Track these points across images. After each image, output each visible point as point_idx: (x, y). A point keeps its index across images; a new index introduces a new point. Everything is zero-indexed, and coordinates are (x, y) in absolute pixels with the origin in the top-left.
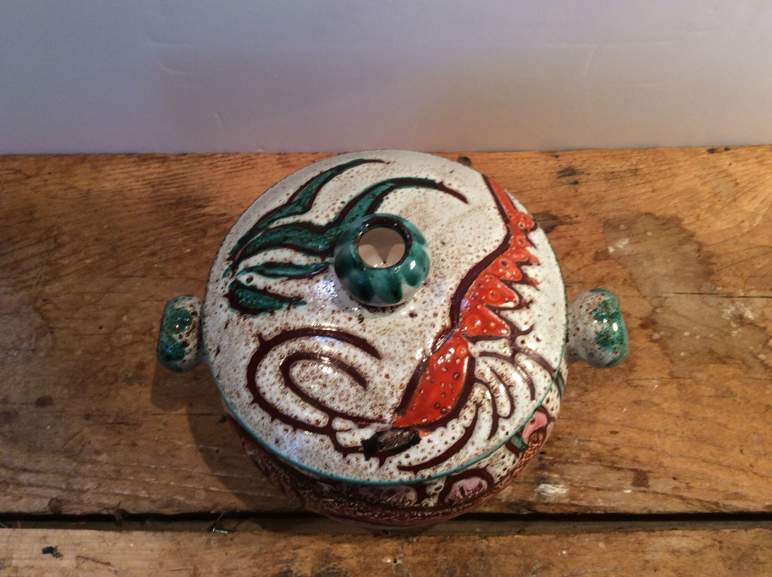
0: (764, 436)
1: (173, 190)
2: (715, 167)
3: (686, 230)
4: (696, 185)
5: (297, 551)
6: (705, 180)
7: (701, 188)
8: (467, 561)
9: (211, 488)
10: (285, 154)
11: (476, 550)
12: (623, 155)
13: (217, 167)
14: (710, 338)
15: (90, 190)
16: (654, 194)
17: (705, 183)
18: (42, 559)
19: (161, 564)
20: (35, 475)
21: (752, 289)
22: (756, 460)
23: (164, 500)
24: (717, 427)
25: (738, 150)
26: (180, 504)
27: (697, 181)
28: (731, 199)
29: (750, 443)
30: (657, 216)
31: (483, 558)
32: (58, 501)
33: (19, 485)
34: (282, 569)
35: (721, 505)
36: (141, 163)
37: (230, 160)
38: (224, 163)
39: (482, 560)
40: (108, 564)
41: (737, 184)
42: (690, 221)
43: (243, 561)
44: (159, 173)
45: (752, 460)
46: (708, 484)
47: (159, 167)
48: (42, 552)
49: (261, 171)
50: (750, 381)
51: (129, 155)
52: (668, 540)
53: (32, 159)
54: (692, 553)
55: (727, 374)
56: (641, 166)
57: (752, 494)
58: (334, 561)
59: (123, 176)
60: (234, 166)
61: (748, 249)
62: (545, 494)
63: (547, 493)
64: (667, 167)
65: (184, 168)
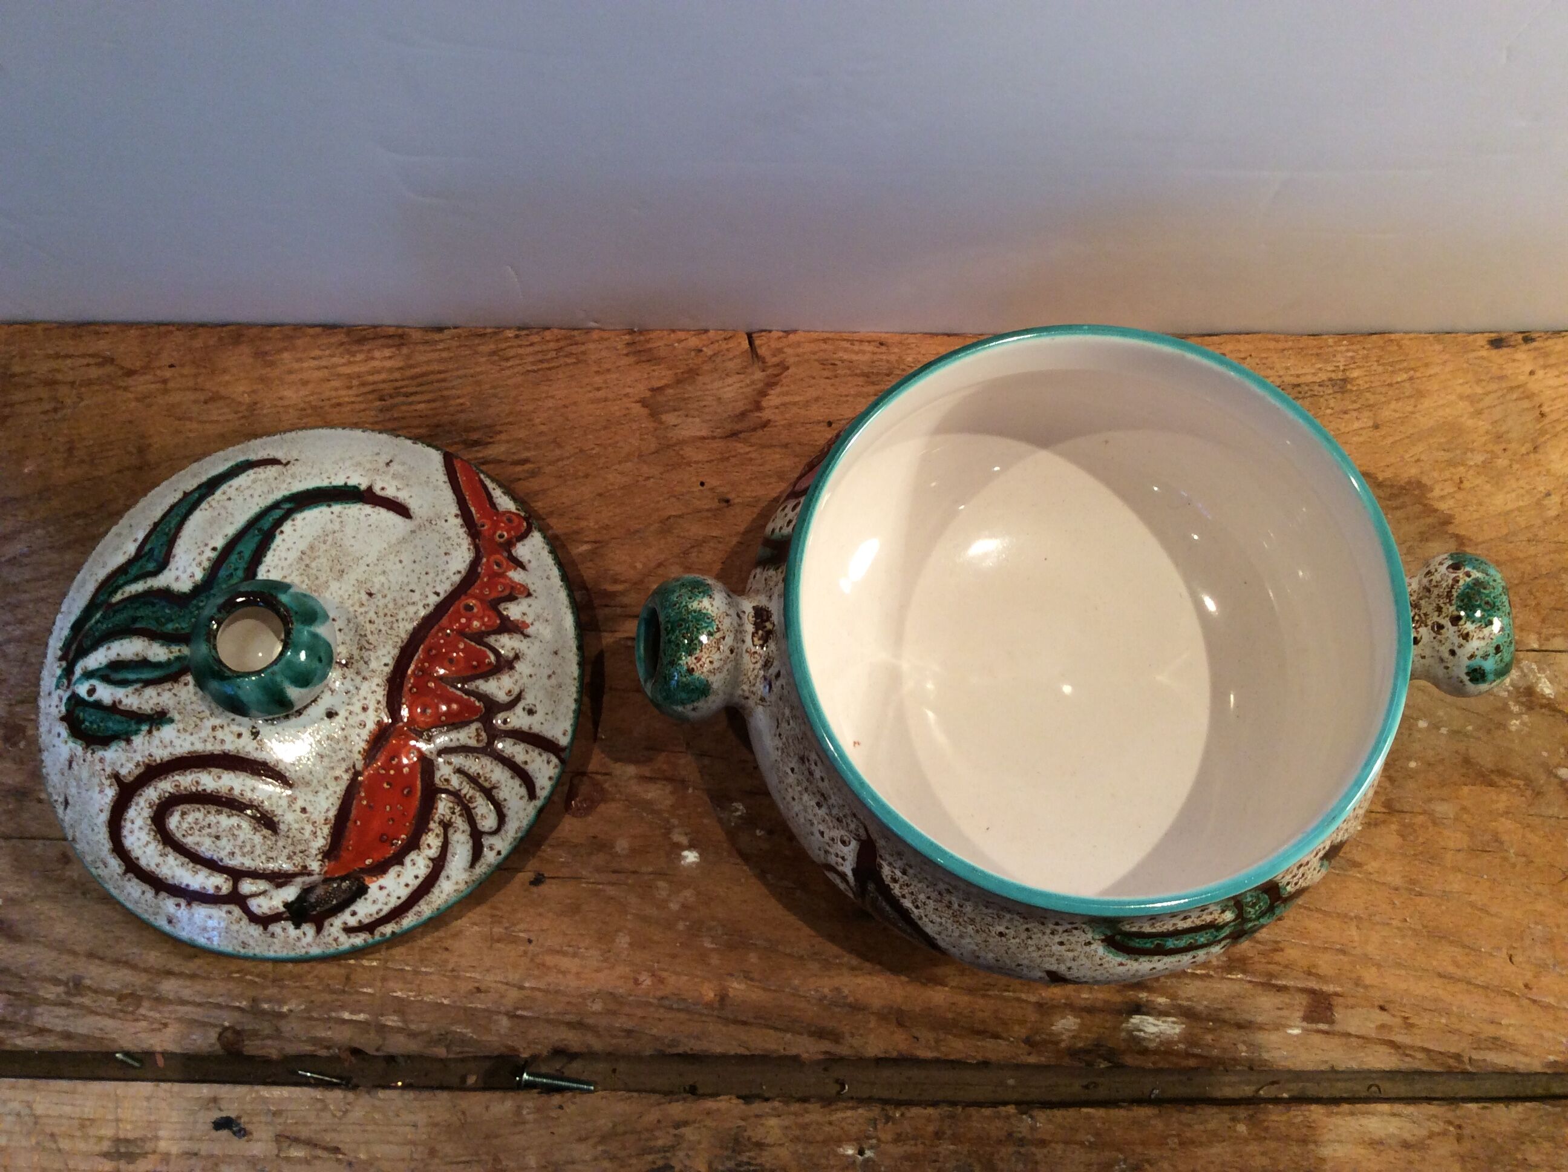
0: (1555, 930)
1: (422, 406)
2: (1501, 378)
3: (1436, 511)
4: (1461, 416)
5: (683, 1130)
6: (1480, 406)
7: (1470, 423)
8: (992, 1154)
9: (519, 1012)
10: (641, 332)
11: (1010, 1135)
12: (1321, 348)
13: (507, 359)
14: (1467, 735)
15: (256, 403)
16: (1377, 434)
17: (1479, 413)
18: (212, 1140)
19: (433, 1152)
20: (188, 983)
21: (1554, 636)
22: (1537, 976)
23: (435, 1032)
24: (1469, 910)
25: (1550, 342)
26: (463, 1041)
27: (1462, 404)
28: (1529, 446)
29: (1528, 942)
30: (1380, 479)
31: (1022, 1150)
32: (238, 1033)
33: (160, 1000)
34: (654, 1163)
35: (1466, 1060)
36: (355, 348)
37: (532, 345)
38: (521, 351)
39: (1019, 1153)
40: (336, 1150)
41: (1542, 415)
42: (1445, 492)
43: (582, 1147)
44: (391, 370)
45: (1529, 976)
46: (1443, 1021)
47: (390, 358)
48: (212, 1125)
49: (595, 368)
50: (1538, 821)
51: (329, 328)
52: (1364, 1121)
53: (133, 332)
54: (1406, 1145)
55: (1494, 807)
56: (1355, 374)
57: (1524, 1039)
58: (750, 1151)
59: (320, 374)
60: (540, 357)
61: (1555, 552)
62: (1142, 1034)
63: (1145, 1032)
64: (1405, 376)
65: (441, 361)
